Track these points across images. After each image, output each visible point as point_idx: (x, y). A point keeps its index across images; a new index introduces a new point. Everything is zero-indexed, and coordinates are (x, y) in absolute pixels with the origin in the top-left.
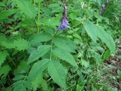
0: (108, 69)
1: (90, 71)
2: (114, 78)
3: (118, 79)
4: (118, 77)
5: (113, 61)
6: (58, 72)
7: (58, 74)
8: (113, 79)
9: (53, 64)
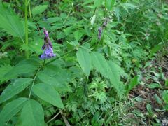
0: (135, 103)
1: (108, 106)
2: (142, 115)
3: (147, 117)
4: (147, 114)
5: (142, 92)
6: (35, 117)
7: (34, 119)
8: (141, 117)
9: (30, 106)
